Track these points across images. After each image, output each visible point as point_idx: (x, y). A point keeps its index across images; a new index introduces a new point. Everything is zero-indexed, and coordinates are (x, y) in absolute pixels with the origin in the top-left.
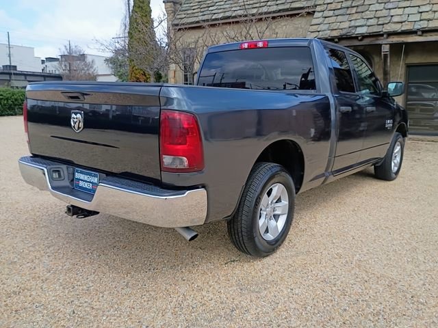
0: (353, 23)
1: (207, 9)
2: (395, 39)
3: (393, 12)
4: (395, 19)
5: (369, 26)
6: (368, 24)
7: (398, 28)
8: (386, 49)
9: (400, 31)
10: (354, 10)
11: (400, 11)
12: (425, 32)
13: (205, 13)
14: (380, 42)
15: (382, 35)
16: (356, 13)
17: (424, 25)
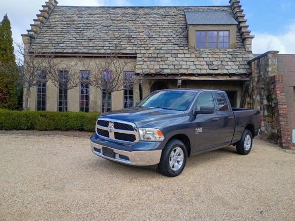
0: (161, 67)
1: (57, 45)
2: (185, 78)
3: (181, 63)
4: (184, 67)
5: (170, 69)
6: (170, 68)
7: (186, 72)
8: (180, 82)
9: (187, 73)
10: (160, 59)
11: (185, 63)
12: (199, 75)
13: (56, 47)
14: (177, 78)
15: (178, 75)
16: (161, 61)
17: (199, 71)
